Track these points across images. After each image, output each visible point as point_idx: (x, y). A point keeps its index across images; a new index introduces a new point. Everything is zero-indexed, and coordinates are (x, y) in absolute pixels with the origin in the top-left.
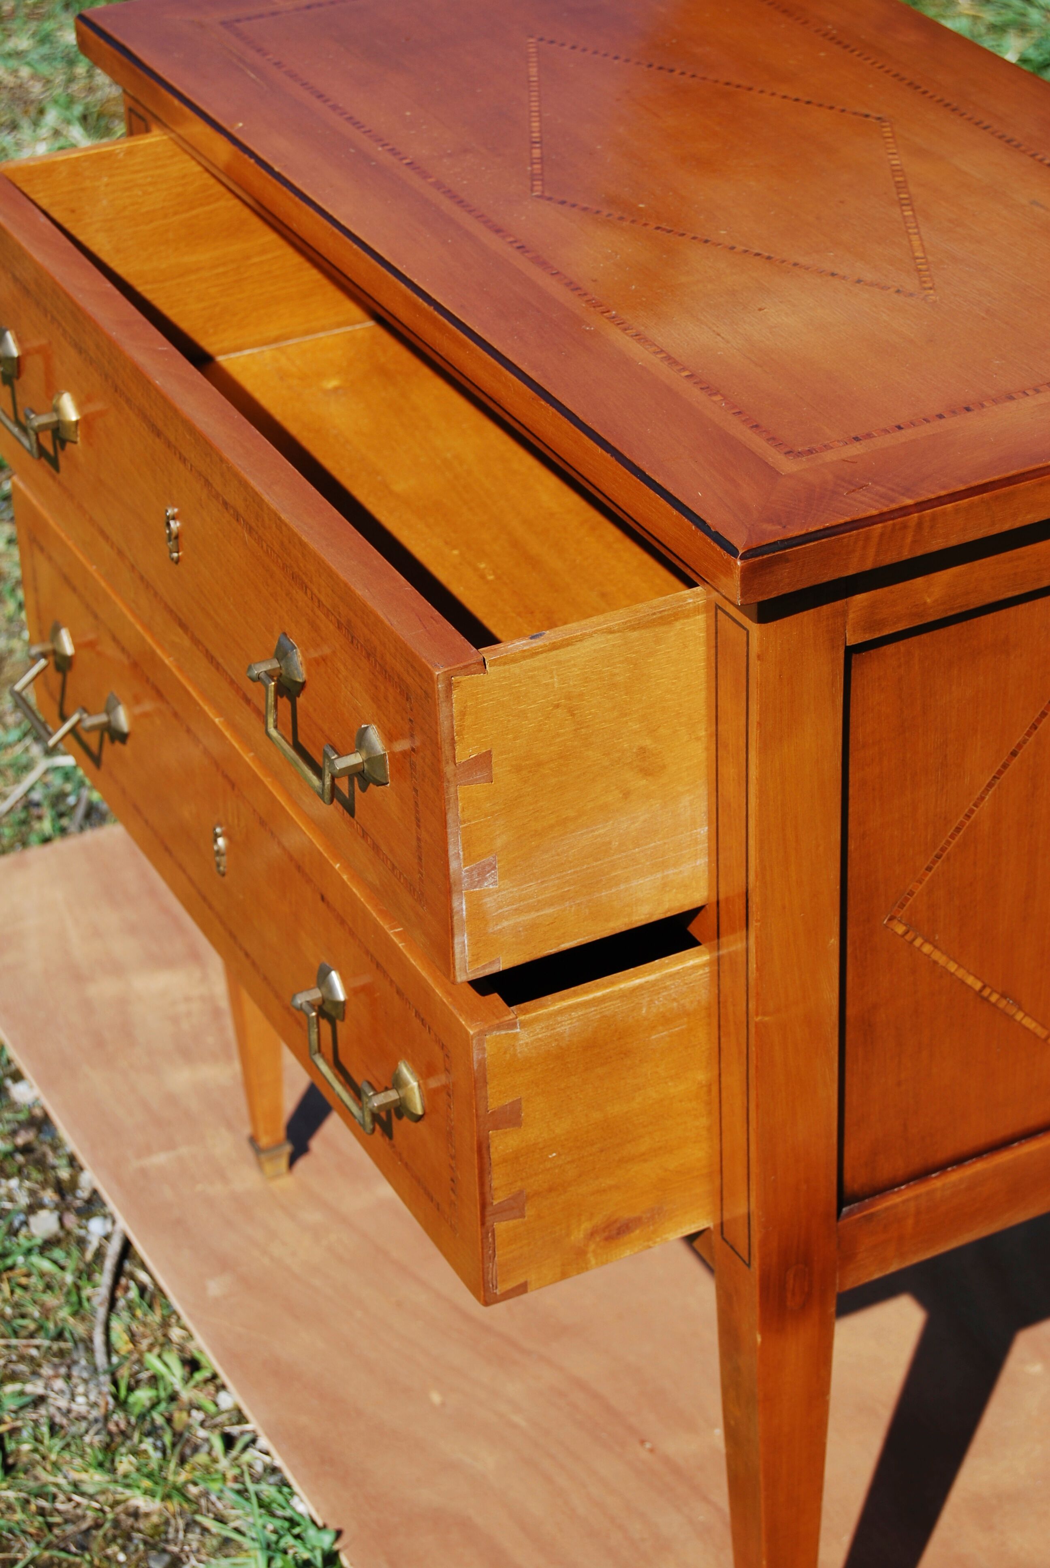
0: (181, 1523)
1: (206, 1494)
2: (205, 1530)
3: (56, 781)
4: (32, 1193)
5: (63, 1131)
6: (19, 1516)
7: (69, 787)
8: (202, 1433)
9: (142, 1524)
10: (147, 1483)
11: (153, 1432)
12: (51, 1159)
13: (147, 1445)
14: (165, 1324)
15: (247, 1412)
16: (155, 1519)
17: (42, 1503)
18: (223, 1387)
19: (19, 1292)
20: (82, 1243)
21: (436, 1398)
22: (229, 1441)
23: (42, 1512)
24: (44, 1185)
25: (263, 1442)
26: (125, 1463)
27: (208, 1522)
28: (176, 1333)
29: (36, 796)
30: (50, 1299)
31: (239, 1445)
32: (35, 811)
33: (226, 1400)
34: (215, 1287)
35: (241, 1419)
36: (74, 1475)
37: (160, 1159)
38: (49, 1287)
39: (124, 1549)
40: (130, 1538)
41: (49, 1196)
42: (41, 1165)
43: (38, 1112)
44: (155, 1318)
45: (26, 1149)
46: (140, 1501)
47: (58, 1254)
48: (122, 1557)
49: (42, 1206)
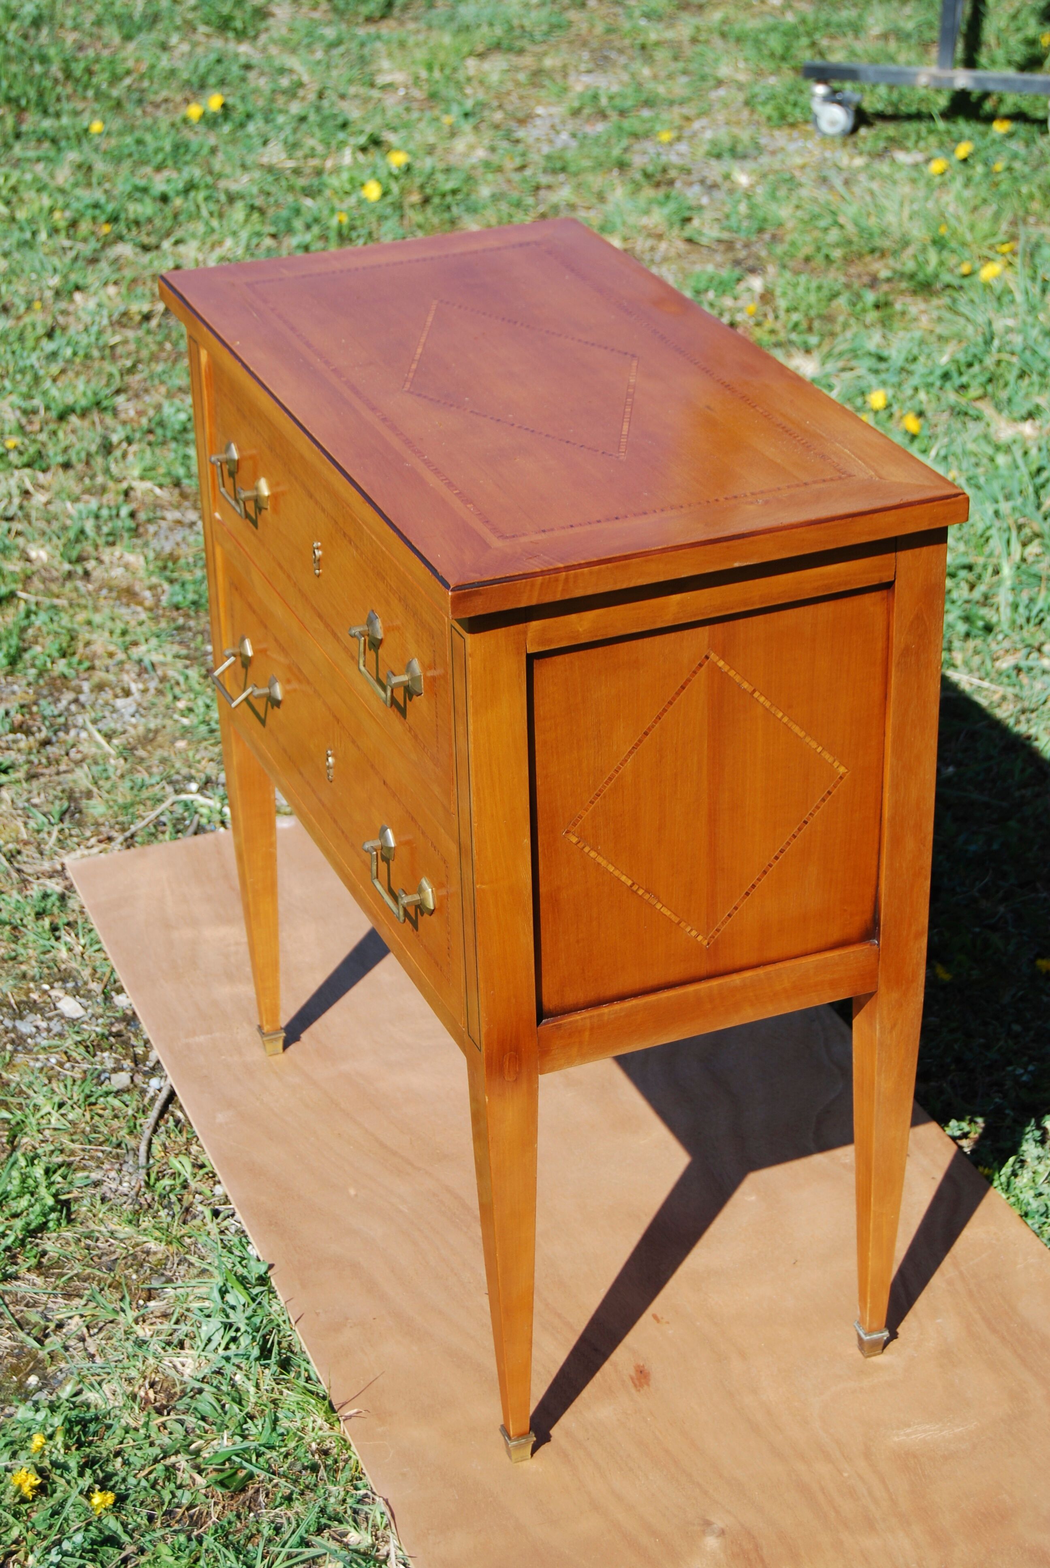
0: (176, 1260)
1: (195, 1244)
2: (191, 1264)
3: (179, 810)
4: (117, 1061)
5: (144, 1026)
6: (73, 1248)
7: (186, 814)
8: (200, 1208)
9: (152, 1259)
10: (158, 1234)
11: (169, 1206)
12: (133, 1041)
13: (163, 1213)
14: (188, 1142)
15: (230, 1198)
16: (160, 1256)
17: (89, 1242)
18: (219, 1182)
19: (96, 1118)
20: (143, 1092)
21: (352, 1192)
22: (216, 1213)
23: (88, 1248)
24: (125, 1057)
25: (238, 1216)
26: (146, 1222)
27: (193, 1259)
28: (194, 1149)
29: (163, 819)
30: (116, 1123)
31: (221, 1216)
32: (161, 828)
33: (219, 1190)
34: (221, 1118)
35: (227, 1201)
36: (113, 1227)
37: (201, 1039)
38: (116, 1117)
39: (137, 1272)
40: (142, 1266)
41: (128, 1063)
42: (126, 1044)
43: (129, 1012)
44: (182, 1139)
45: (118, 1035)
46: (152, 1245)
47: (126, 1097)
48: (134, 1277)
49: (122, 1069)
